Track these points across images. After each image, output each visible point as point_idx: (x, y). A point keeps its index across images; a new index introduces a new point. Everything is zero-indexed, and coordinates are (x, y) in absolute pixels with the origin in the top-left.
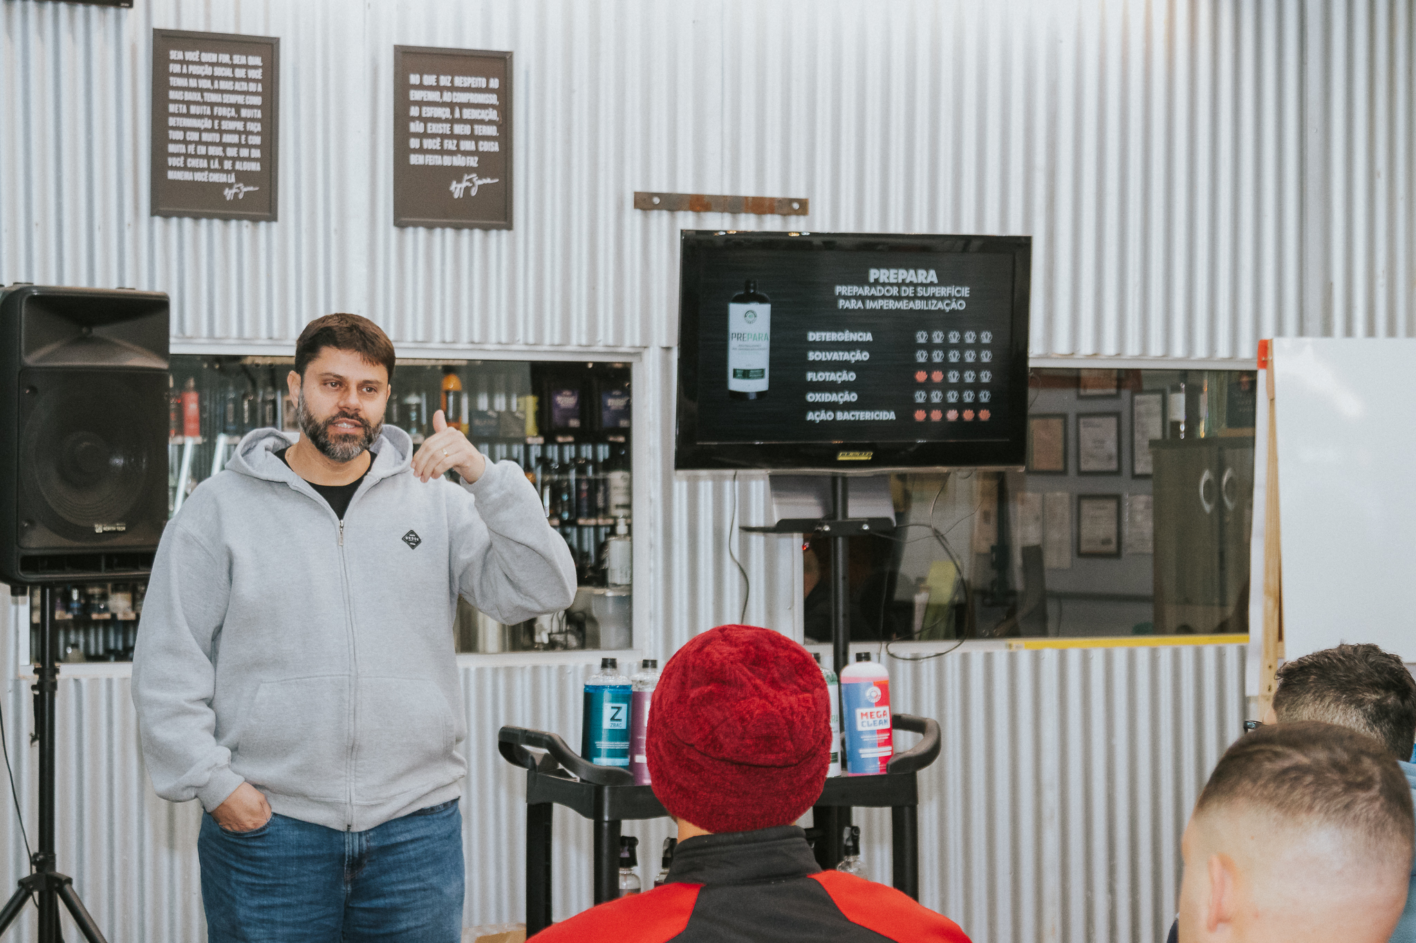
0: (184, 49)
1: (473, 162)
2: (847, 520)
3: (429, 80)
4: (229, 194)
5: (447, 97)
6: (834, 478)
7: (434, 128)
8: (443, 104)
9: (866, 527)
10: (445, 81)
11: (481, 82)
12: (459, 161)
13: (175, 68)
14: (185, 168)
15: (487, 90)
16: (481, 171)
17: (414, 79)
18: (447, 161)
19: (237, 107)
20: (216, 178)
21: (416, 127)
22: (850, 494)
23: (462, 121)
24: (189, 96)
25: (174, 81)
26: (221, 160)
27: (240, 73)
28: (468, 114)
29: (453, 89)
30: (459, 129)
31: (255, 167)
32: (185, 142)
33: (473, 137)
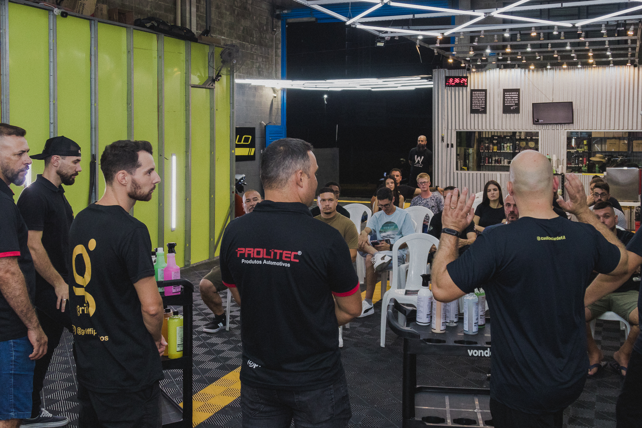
0: (475, 92)
1: (514, 104)
3: (508, 93)
4: (480, 110)
5: (510, 95)
7: (509, 100)
8: (510, 97)
10: (510, 93)
11: (516, 93)
12: (512, 104)
13: (473, 94)
14: (475, 107)
15: (516, 94)
16: (515, 106)
17: (506, 93)
18: (510, 104)
19: (482, 99)
20: (479, 108)
21: (506, 100)
23: (513, 99)
24: (475, 98)
25: (473, 96)
26: (479, 106)
27: (482, 94)
28: (513, 98)
29: (511, 94)
30: (512, 100)
31: (484, 106)
32: (475, 104)
33: (514, 101)
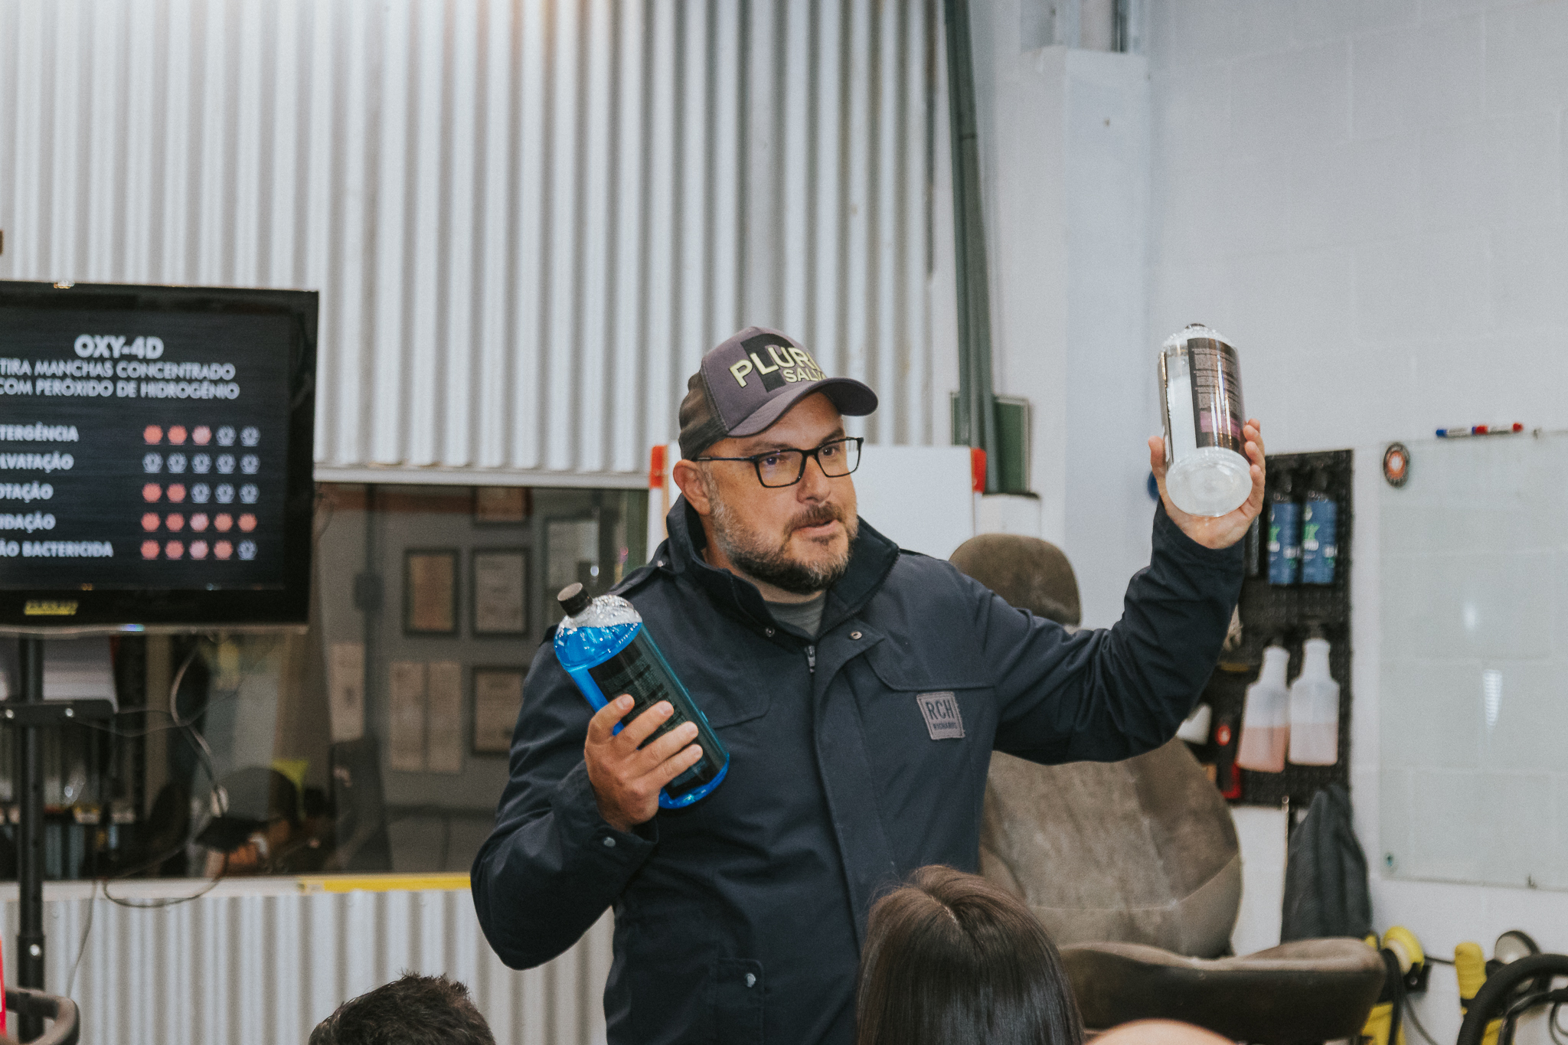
2: (40, 704)
6: (24, 641)
9: (70, 713)
22: (47, 664)
